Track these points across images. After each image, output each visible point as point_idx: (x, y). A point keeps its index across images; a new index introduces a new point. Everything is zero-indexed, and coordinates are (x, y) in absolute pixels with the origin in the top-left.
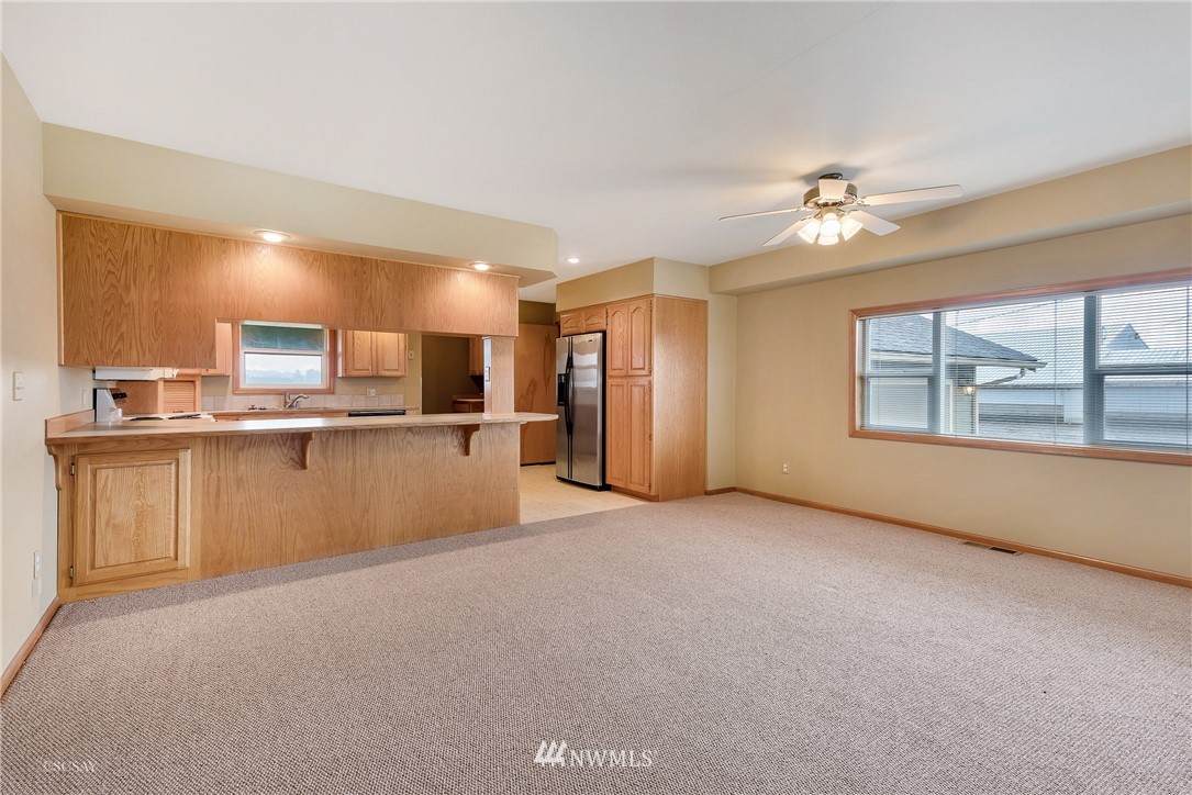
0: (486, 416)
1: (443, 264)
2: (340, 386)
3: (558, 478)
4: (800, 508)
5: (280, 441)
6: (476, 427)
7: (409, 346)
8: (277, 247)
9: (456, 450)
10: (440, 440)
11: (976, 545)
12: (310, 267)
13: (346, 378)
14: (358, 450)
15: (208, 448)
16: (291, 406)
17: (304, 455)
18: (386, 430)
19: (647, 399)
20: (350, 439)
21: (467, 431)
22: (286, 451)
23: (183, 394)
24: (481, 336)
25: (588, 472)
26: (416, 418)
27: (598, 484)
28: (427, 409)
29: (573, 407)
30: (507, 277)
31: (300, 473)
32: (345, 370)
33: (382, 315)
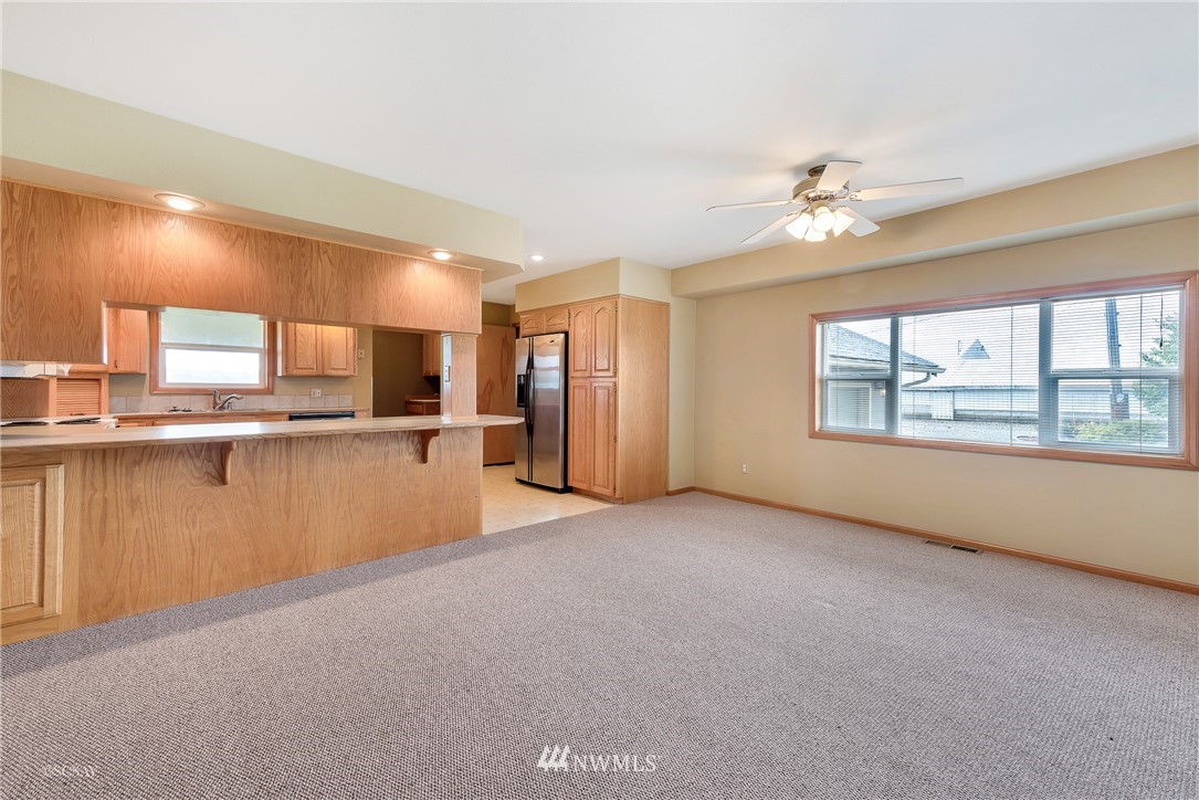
0: (446, 419)
1: (397, 251)
2: (280, 386)
3: (517, 480)
4: (761, 507)
5: (192, 452)
6: (435, 432)
7: (359, 345)
8: (189, 218)
9: (412, 457)
10: (393, 446)
11: (938, 544)
12: (233, 245)
13: (287, 377)
14: (294, 461)
15: (89, 461)
16: (222, 408)
17: (224, 468)
18: (329, 437)
19: (612, 400)
20: (284, 448)
21: (425, 436)
22: (199, 464)
23: (85, 394)
24: (439, 333)
25: (550, 473)
26: (366, 423)
27: (560, 486)
28: (379, 411)
29: (534, 407)
30: (468, 269)
31: (218, 490)
32: (286, 368)
33: (324, 305)
